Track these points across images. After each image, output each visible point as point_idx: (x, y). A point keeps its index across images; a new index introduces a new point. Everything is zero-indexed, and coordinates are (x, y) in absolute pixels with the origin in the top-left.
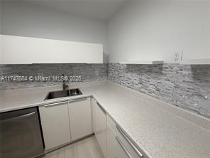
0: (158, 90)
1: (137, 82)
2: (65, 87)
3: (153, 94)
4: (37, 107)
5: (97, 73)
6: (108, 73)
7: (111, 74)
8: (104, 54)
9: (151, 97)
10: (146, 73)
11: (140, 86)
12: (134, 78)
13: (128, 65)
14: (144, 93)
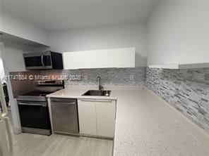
0: (203, 113)
1: (172, 93)
2: (100, 87)
3: (193, 116)
4: (76, 99)
5: (132, 77)
6: (145, 77)
9: (190, 121)
10: (185, 81)
11: (176, 99)
12: (170, 86)
13: (165, 70)
14: (181, 111)
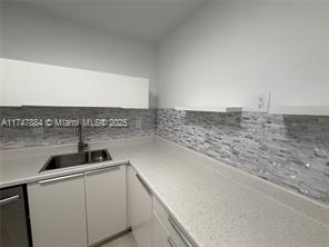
0: (235, 153)
1: (202, 140)
2: (82, 146)
3: (227, 159)
5: (139, 123)
6: (156, 123)
7: (161, 127)
8: (150, 95)
10: (216, 125)
11: (207, 145)
12: (198, 133)
13: (189, 113)
14: (214, 157)
